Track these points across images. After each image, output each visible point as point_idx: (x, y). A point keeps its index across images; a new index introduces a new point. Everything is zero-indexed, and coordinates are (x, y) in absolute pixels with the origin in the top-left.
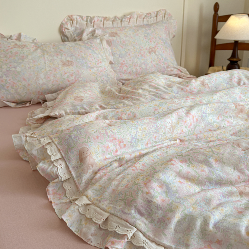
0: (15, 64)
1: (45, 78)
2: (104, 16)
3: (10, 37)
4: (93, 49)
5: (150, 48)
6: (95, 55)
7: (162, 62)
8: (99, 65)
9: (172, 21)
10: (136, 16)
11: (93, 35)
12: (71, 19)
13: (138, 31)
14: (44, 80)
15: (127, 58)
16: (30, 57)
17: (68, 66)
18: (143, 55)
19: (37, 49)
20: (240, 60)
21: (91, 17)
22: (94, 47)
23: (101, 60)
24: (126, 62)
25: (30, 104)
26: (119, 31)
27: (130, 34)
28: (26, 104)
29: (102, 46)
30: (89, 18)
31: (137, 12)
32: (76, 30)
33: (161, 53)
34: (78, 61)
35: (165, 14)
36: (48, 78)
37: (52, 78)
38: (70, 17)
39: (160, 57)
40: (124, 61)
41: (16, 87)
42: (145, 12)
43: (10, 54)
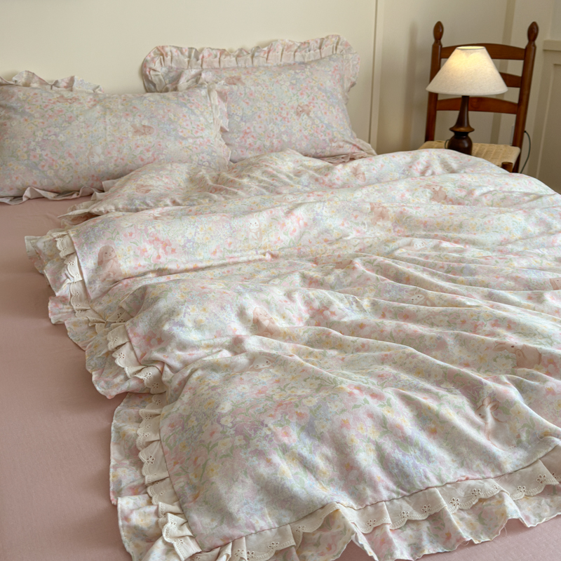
0: (57, 130)
1: (103, 153)
2: (221, 48)
3: (56, 84)
4: (191, 106)
5: (299, 106)
6: (193, 116)
7: (321, 132)
8: (199, 134)
9: (350, 56)
10: (281, 48)
11: (197, 81)
12: (161, 53)
13: (280, 74)
14: (102, 157)
15: (254, 122)
16: (82, 118)
17: (143, 134)
18: (284, 118)
19: (95, 105)
20: (473, 130)
21: (196, 50)
22: (193, 104)
23: (204, 127)
24: (252, 129)
25: (78, 194)
26: (245, 74)
27: (264, 81)
28: (72, 195)
29: (209, 101)
30: (194, 51)
31: (283, 40)
32: (169, 72)
33: (319, 114)
34: (162, 126)
35: (337, 43)
36: (109, 153)
37: (115, 154)
38: (159, 50)
39: (317, 121)
40: (249, 128)
41: (56, 166)
42: (298, 39)
43: (51, 113)
